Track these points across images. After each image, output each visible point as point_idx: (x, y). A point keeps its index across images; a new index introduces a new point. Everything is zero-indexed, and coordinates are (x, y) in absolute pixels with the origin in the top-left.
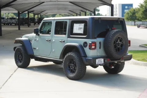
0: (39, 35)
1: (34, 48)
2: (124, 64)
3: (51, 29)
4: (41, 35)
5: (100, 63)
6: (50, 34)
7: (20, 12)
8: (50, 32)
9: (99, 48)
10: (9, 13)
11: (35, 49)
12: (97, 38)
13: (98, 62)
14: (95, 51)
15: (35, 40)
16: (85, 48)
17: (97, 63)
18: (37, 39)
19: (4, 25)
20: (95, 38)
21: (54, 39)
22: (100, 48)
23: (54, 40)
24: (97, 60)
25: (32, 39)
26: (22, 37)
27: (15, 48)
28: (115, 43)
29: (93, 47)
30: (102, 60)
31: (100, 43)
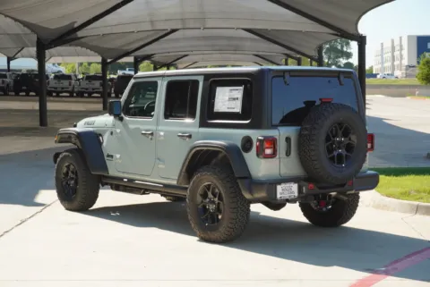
0: (121, 119)
1: (108, 156)
2: (358, 197)
3: (154, 103)
4: (127, 118)
5: (286, 196)
6: (152, 116)
7: (109, 61)
8: (153, 110)
9: (284, 153)
10: (90, 64)
11: (112, 156)
12: (280, 128)
13: (281, 194)
14: (275, 161)
15: (112, 133)
16: (246, 155)
17: (279, 196)
18: (118, 131)
20: (274, 127)
21: (162, 131)
22: (288, 153)
23: (162, 133)
24: (279, 188)
25: (105, 132)
26: (75, 126)
27: (57, 156)
28: (328, 139)
29: (268, 151)
30: (294, 187)
31: (288, 140)
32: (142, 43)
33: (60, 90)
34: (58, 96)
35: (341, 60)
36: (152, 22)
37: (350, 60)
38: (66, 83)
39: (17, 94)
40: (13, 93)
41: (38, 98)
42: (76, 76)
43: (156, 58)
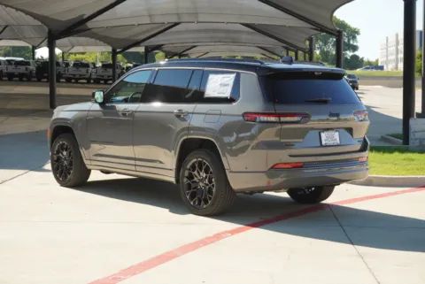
7: (118, 50)
19: (89, 82)
32: (148, 35)
33: (77, 76)
34: (77, 82)
35: (348, 52)
36: (150, 16)
37: (356, 53)
38: (83, 71)
39: (39, 80)
40: (36, 79)
41: (48, 84)
42: (94, 64)
43: (165, 48)
